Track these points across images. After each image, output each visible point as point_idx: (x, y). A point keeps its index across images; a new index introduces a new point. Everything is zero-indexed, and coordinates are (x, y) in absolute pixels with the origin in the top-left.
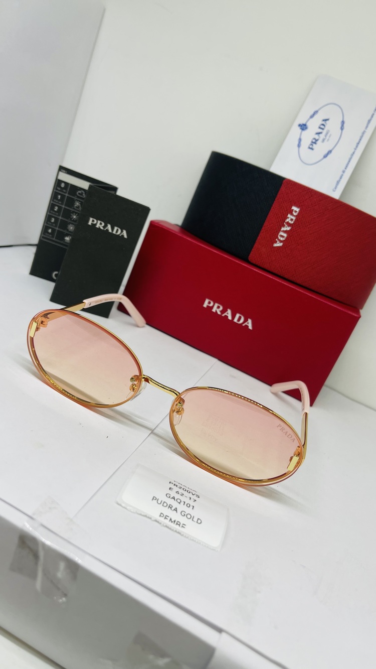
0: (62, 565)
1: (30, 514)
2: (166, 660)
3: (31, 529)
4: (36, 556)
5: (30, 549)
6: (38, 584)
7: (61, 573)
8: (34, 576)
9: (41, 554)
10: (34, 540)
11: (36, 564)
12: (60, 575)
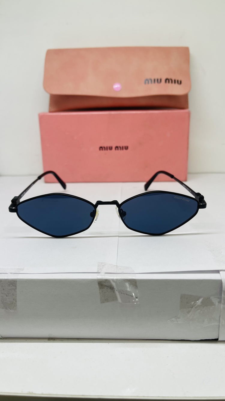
0: (127, 285)
1: (96, 272)
2: (200, 300)
3: (101, 277)
4: (112, 288)
5: (107, 286)
7: (129, 288)
8: (115, 299)
9: (114, 284)
10: (107, 281)
11: (114, 292)
12: (128, 289)
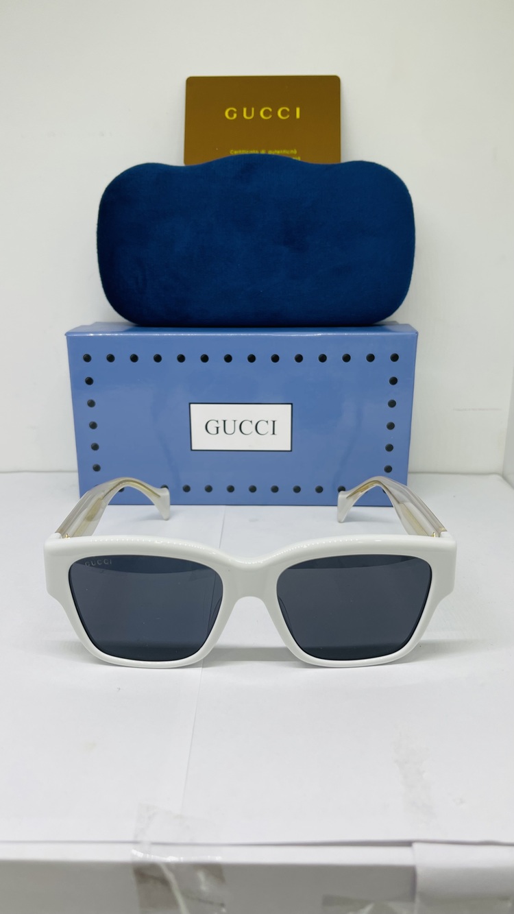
0: (201, 876)
2: (368, 909)
3: (143, 855)
9: (170, 876)
12: (204, 888)
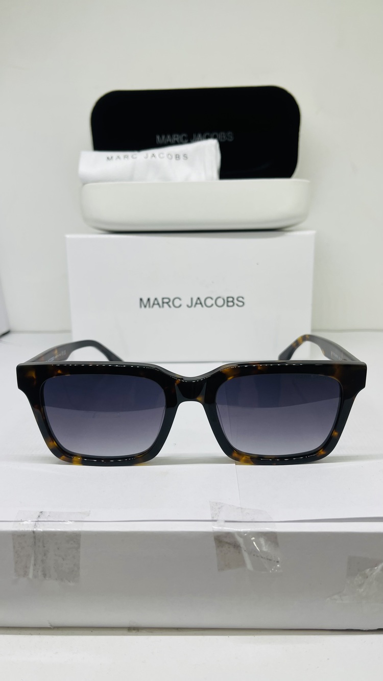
1: (210, 519)
4: (236, 546)
5: (229, 544)
6: (249, 566)
7: (264, 547)
8: (242, 563)
10: (229, 535)
11: (240, 552)
